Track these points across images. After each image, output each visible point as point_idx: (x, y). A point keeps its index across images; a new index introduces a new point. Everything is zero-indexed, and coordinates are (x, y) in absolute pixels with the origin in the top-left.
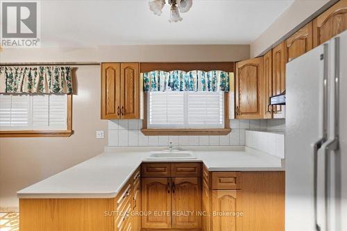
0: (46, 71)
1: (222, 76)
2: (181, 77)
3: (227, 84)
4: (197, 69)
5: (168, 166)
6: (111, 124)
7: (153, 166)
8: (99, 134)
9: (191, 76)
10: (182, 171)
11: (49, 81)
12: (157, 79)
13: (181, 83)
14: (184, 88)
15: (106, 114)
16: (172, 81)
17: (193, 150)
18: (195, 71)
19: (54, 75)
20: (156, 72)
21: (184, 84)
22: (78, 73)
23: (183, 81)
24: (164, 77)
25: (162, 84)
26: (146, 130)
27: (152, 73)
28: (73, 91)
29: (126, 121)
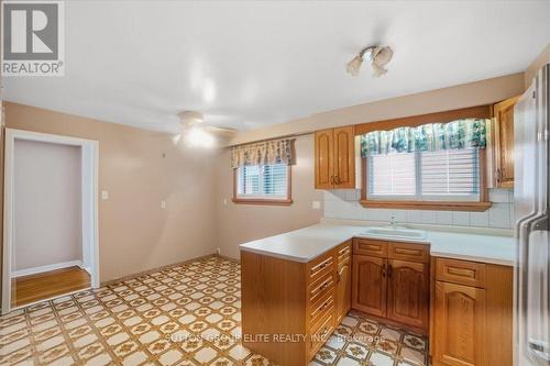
0: (270, 146)
1: (475, 126)
2: (410, 134)
3: (482, 136)
4: (433, 122)
5: (384, 244)
6: (327, 195)
7: (367, 242)
8: (316, 205)
9: (423, 132)
10: (401, 253)
11: (273, 153)
12: (377, 142)
13: (410, 142)
14: (413, 148)
15: (320, 183)
16: (397, 141)
17: (427, 229)
18: (430, 125)
19: (276, 148)
20: (376, 132)
21: (413, 143)
22: (296, 143)
23: (412, 139)
24: (386, 137)
25: (384, 146)
26: (364, 200)
27: (371, 133)
28: (292, 162)
29: (341, 191)
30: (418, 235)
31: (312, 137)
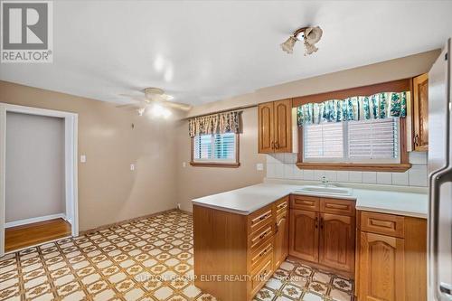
0: (221, 117)
1: (395, 98)
2: (338, 106)
3: (403, 107)
4: (358, 95)
5: (317, 200)
6: (269, 158)
7: (300, 198)
8: (260, 167)
9: (350, 104)
10: (332, 207)
11: (224, 124)
12: (311, 113)
13: (339, 113)
14: (342, 118)
15: (262, 149)
16: (327, 112)
18: (356, 98)
19: (226, 119)
20: (310, 105)
21: (342, 114)
22: (243, 115)
23: (341, 110)
24: (318, 108)
25: (316, 116)
26: (301, 163)
27: (305, 106)
28: (239, 131)
29: (281, 155)
30: (346, 192)
31: (256, 109)
